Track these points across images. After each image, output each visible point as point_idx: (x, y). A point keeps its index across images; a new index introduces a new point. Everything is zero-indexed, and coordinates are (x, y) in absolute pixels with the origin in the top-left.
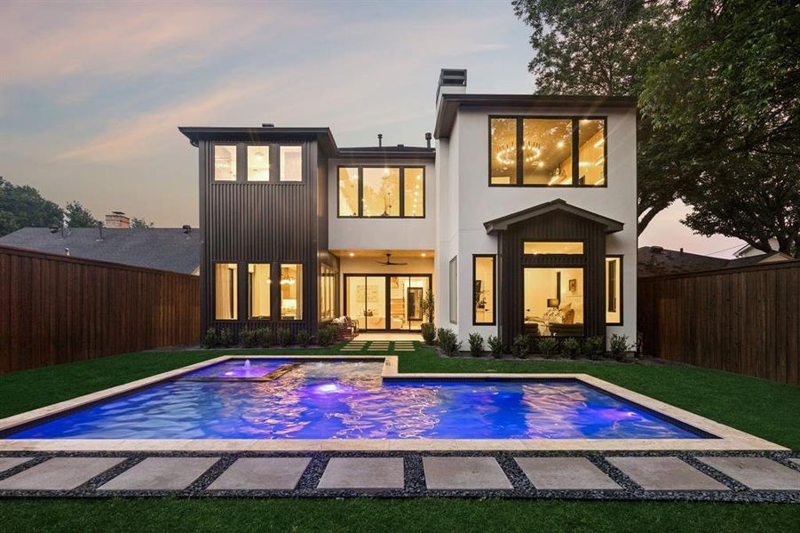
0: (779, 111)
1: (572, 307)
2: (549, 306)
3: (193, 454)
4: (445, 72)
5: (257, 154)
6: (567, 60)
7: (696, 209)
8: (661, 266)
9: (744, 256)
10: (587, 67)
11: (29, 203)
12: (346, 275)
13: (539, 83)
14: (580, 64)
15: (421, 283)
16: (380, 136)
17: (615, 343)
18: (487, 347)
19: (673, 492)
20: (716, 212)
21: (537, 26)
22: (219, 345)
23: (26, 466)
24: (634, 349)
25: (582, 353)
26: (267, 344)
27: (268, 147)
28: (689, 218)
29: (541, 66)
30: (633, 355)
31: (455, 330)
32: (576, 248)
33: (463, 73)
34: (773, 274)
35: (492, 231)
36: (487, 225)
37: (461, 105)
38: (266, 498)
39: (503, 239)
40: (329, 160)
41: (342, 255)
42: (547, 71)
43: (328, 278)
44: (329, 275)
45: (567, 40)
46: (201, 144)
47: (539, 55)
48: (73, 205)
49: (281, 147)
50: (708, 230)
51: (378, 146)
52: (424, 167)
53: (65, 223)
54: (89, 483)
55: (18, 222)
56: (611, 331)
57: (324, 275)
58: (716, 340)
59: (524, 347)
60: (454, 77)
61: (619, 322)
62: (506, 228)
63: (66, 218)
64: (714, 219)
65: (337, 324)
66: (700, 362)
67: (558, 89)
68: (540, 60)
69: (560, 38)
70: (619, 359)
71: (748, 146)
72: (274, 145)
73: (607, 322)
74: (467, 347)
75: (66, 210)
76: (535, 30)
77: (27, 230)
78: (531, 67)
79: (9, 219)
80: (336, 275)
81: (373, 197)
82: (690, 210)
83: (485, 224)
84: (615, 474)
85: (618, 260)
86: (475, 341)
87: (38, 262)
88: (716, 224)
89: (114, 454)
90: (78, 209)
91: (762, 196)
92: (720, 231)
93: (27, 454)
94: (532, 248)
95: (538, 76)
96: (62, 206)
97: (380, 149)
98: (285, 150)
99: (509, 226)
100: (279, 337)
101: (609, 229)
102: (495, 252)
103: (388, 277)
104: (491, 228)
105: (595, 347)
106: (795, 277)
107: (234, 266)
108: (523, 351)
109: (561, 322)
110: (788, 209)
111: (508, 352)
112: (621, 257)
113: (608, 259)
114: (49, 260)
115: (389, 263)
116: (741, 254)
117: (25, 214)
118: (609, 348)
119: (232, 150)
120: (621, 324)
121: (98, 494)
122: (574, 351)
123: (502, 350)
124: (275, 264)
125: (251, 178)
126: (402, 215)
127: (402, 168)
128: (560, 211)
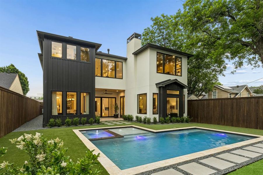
22: (55, 126)
27: (75, 47)
32: (178, 93)
34: (221, 101)
35: (158, 86)
39: (162, 89)
52: (122, 62)
62: (164, 86)
72: (78, 47)
83: (156, 84)
86: (155, 119)
94: (168, 92)
99: (165, 85)
102: (158, 92)
103: (101, 98)
106: (226, 102)
112: (184, 95)
115: (106, 93)
120: (184, 113)
122: (179, 121)
123: (161, 122)
124: (79, 93)
125: (68, 57)
126: (115, 78)
127: (115, 62)
128: (176, 82)
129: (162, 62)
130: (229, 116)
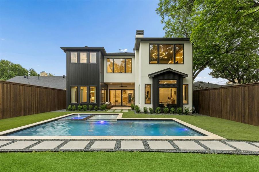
0: (236, 41)
1: (174, 99)
2: (168, 99)
3: (58, 140)
4: (138, 31)
5: (83, 55)
6: (174, 27)
7: (213, 70)
8: (202, 87)
9: (228, 84)
10: (180, 29)
11: (18, 69)
12: (109, 90)
13: (166, 34)
14: (178, 28)
15: (132, 92)
16: (120, 50)
17: (186, 109)
18: (148, 111)
19: (189, 150)
20: (219, 71)
21: (163, 17)
22: (72, 110)
23: (10, 143)
24: (192, 111)
25: (176, 112)
26: (86, 110)
27: (86, 53)
28: (211, 73)
29: (166, 29)
30: (191, 113)
31: (140, 106)
32: (175, 82)
33: (143, 31)
35: (150, 77)
36: (149, 75)
37: (141, 41)
38: (75, 151)
39: (153, 79)
40: (104, 56)
41: (108, 84)
42: (168, 30)
43: (104, 91)
44: (104, 90)
45: (174, 21)
46: (67, 52)
47: (166, 26)
48: (31, 69)
49: (90, 53)
50: (217, 76)
51: (119, 52)
52: (132, 59)
53: (29, 75)
54: (27, 148)
55: (15, 74)
56: (185, 106)
57: (103, 90)
58: (215, 109)
59: (159, 111)
60: (140, 32)
61: (187, 103)
62: (154, 76)
63: (29, 73)
64: (218, 73)
65: (106, 104)
66: (211, 115)
67: (171, 35)
68: (166, 27)
69: (172, 20)
70: (187, 114)
71: (227, 52)
72: (88, 52)
73: (184, 103)
74: (143, 110)
75: (29, 71)
76: (162, 18)
77: (17, 77)
78: (164, 29)
79: (12, 73)
80: (107, 90)
81: (119, 67)
82: (211, 70)
83: (148, 75)
84: (174, 145)
85: (187, 85)
86: (145, 109)
87: (19, 86)
88: (219, 75)
89: (35, 140)
90: (33, 71)
91: (233, 66)
92: (220, 77)
93: (11, 140)
94: (161, 82)
95: (166, 32)
96: (28, 70)
97: (120, 53)
98: (91, 54)
99: (155, 76)
100: (89, 108)
101: (184, 76)
102: (151, 83)
103: (122, 90)
104: (150, 76)
105: (180, 111)
107: (77, 87)
108: (159, 112)
109: (171, 103)
110: (240, 70)
111: (154, 112)
112: (188, 84)
113: (184, 85)
114: (22, 86)
115: (122, 86)
116: (227, 83)
117: (17, 72)
118: (184, 111)
119: (76, 53)
120: (188, 104)
121: (29, 150)
122: (174, 112)
123: (153, 112)
124: (88, 87)
125: (81, 62)
126: (125, 73)
127: (125, 59)
128: (169, 71)
129: (171, 52)
130: (240, 109)
